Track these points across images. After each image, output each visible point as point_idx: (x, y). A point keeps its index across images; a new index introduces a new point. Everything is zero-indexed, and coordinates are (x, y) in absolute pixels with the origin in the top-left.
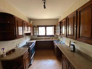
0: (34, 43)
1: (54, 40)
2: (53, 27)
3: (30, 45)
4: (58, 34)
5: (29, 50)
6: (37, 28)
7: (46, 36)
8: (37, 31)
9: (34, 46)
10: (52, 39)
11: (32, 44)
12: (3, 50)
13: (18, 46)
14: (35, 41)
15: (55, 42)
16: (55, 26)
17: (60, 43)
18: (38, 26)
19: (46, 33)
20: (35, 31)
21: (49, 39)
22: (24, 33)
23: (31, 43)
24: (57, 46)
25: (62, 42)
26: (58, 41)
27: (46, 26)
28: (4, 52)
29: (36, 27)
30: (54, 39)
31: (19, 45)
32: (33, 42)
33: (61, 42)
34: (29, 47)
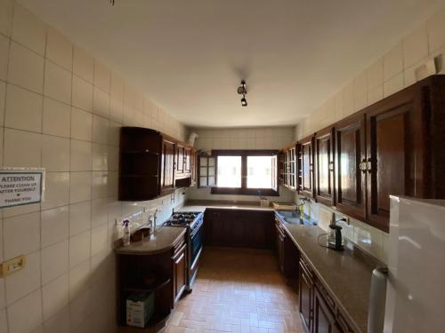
0: (199, 216)
1: (279, 211)
2: (275, 157)
3: (189, 222)
4: (292, 188)
5: (187, 236)
6: (211, 161)
7: (243, 190)
8: (211, 172)
9: (200, 225)
10: (271, 205)
11: (193, 218)
12: (127, 225)
13: (152, 219)
14: (202, 209)
15: (279, 217)
16: (281, 155)
17: (302, 222)
18: (216, 153)
19: (244, 181)
20: (203, 172)
21: (258, 204)
22: (175, 179)
23: (192, 216)
24: (285, 233)
25: (309, 218)
26: (294, 216)
27: (244, 154)
28: (127, 233)
29: (208, 157)
30: (277, 206)
31: (155, 218)
32: (197, 214)
33: (304, 219)
34: (188, 228)
